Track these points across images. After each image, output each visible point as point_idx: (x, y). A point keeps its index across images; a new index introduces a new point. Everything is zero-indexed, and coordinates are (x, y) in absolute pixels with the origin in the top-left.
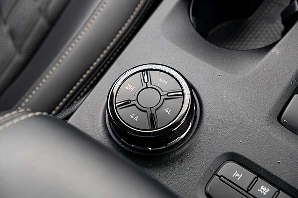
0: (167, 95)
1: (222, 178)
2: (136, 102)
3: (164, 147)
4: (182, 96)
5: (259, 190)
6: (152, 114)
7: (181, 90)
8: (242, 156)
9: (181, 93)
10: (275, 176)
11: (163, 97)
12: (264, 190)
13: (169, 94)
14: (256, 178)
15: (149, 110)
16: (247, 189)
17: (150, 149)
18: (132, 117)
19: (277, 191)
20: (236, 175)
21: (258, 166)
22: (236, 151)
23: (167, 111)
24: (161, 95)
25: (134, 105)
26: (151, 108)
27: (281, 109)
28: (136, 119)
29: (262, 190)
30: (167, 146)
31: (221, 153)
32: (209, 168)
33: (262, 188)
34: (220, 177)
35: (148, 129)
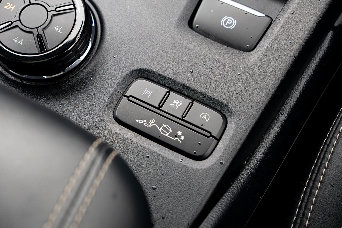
0: (55, 10)
1: (131, 98)
2: (18, 23)
3: (62, 73)
4: (74, 10)
5: (171, 105)
6: (39, 34)
7: (72, 3)
8: (152, 71)
9: (72, 7)
10: (188, 87)
11: (50, 14)
12: (177, 103)
13: (57, 9)
14: (168, 92)
15: (35, 31)
16: (159, 105)
17: (45, 77)
18: (16, 41)
19: (191, 102)
20: (147, 93)
21: (170, 80)
22: (145, 66)
23: (57, 29)
24: (48, 12)
25: (17, 26)
26: (37, 28)
27: (191, 12)
28: (21, 42)
29: (175, 104)
30: (66, 71)
31: (128, 71)
32: (116, 90)
33: (175, 102)
34: (128, 97)
35: (37, 52)
